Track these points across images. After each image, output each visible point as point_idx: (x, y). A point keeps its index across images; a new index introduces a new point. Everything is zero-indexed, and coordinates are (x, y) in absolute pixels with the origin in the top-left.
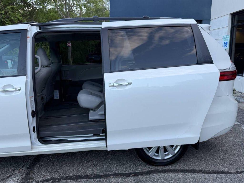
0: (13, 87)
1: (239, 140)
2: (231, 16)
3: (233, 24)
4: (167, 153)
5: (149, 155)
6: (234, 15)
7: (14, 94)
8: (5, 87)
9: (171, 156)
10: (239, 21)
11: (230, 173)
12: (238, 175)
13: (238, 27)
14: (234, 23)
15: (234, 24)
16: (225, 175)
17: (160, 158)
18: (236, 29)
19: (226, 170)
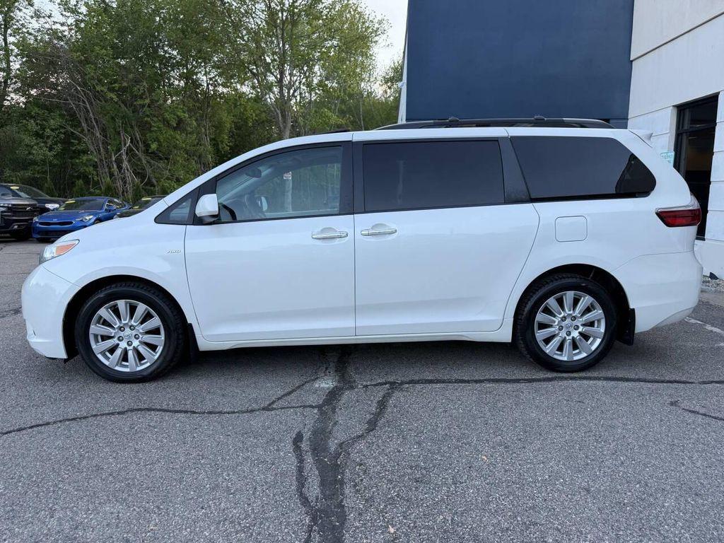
0: (334, 230)
1: (702, 345)
2: (675, 112)
3: (681, 128)
4: (577, 351)
5: (547, 352)
6: (681, 109)
7: (337, 241)
8: (323, 230)
9: (584, 355)
10: (693, 121)
11: (692, 383)
12: (705, 385)
13: (691, 133)
14: (683, 125)
15: (683, 127)
16: (682, 385)
17: (565, 359)
18: (687, 137)
19: (684, 379)
